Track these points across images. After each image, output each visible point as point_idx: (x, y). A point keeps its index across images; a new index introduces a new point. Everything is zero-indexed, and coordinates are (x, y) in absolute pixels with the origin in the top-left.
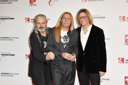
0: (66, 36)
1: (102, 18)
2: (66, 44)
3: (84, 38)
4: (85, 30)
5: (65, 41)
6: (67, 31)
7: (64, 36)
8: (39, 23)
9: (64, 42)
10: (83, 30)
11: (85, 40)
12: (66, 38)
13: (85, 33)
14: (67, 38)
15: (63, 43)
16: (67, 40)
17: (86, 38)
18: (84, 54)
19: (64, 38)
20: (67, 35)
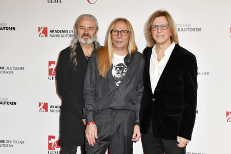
0: (121, 64)
1: (194, 30)
2: (120, 79)
3: (157, 69)
4: (161, 53)
5: (119, 73)
6: (125, 56)
7: (118, 65)
8: (82, 27)
9: (118, 76)
10: (157, 52)
11: (159, 73)
12: (121, 68)
13: (159, 60)
14: (124, 68)
15: (114, 77)
16: (122, 73)
17: (159, 68)
18: (154, 100)
19: (117, 68)
20: (123, 62)
